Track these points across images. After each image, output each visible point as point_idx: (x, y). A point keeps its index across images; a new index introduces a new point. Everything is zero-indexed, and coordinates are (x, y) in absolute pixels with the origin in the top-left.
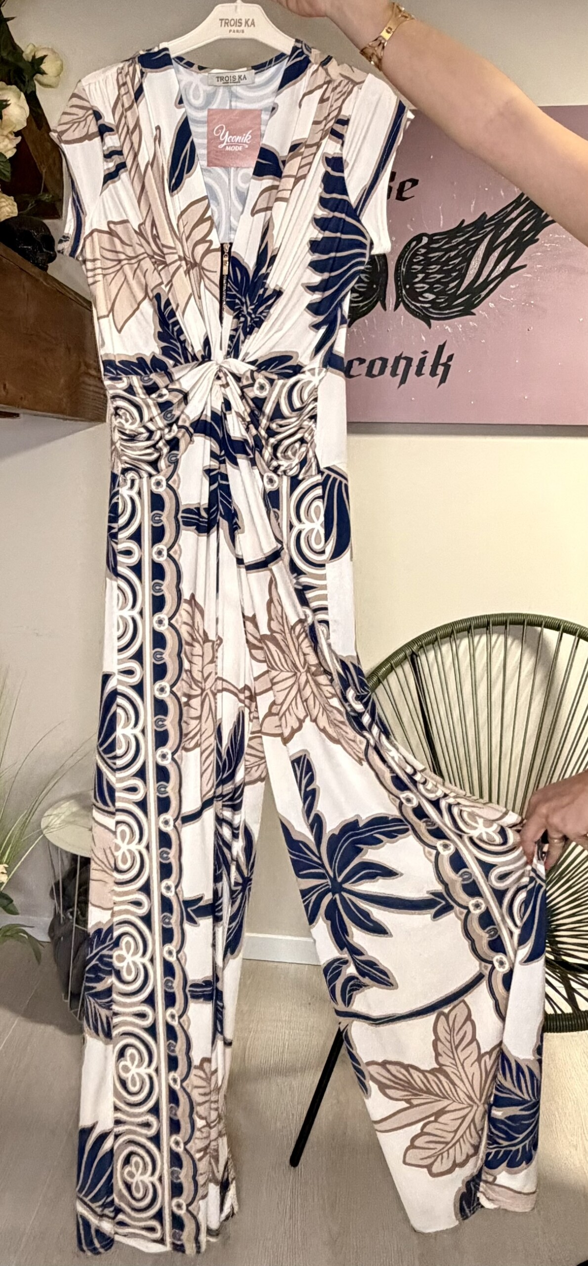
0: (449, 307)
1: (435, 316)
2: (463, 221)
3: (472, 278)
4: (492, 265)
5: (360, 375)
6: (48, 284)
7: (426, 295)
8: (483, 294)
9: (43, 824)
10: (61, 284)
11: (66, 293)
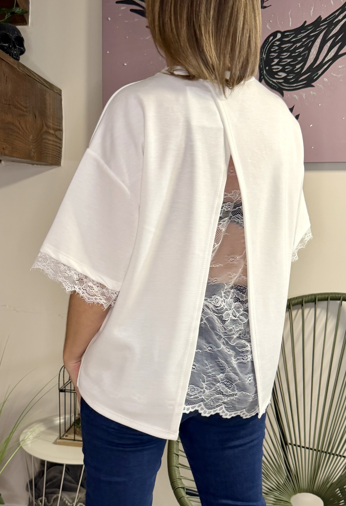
0: (296, 81)
2: (305, 22)
3: (312, 61)
4: (326, 52)
6: (20, 70)
7: (280, 74)
8: (320, 72)
9: (21, 439)
10: (29, 70)
11: (33, 76)
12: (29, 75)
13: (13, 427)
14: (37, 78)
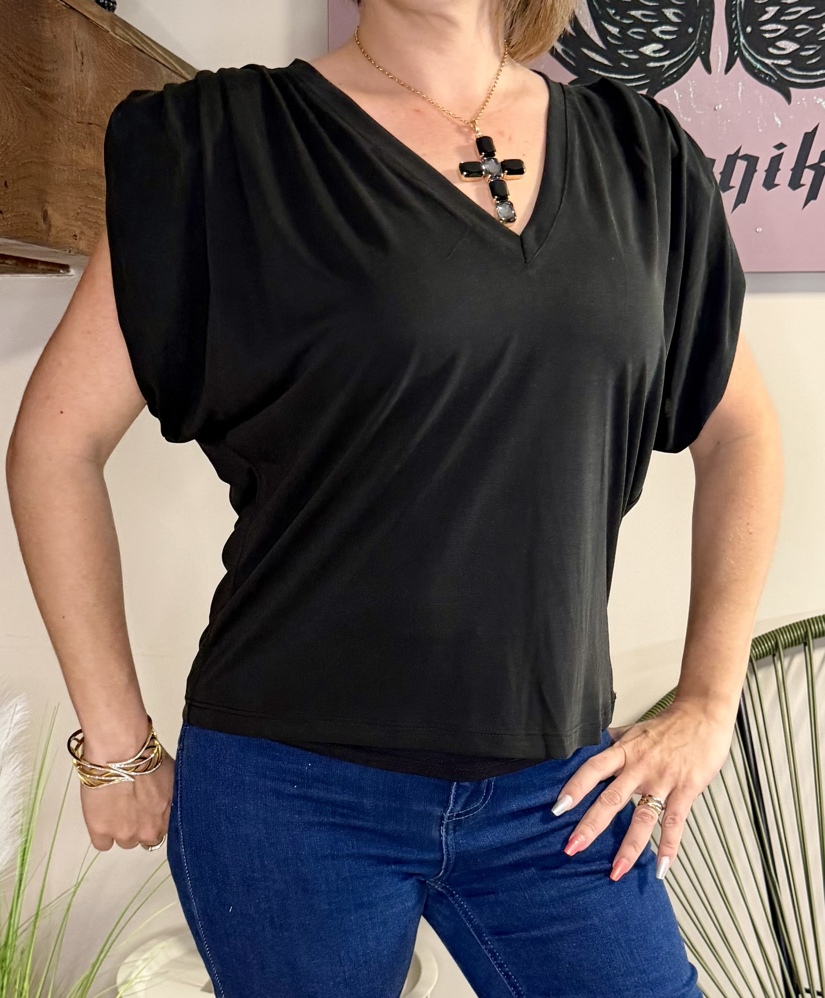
1: (798, 81)
6: (116, 35)
7: (780, 44)
9: (119, 981)
10: (140, 34)
11: (150, 51)
12: (140, 47)
13: (98, 950)
14: (160, 55)
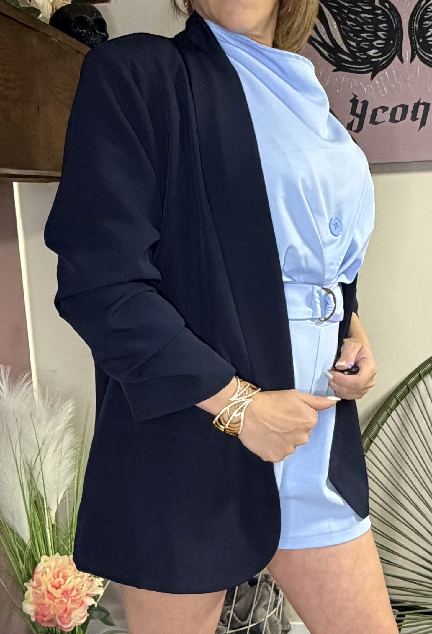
5: (384, 121)
